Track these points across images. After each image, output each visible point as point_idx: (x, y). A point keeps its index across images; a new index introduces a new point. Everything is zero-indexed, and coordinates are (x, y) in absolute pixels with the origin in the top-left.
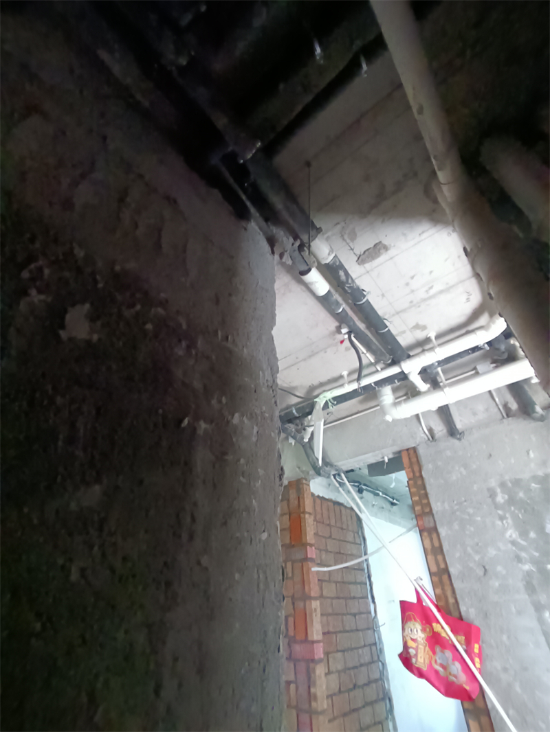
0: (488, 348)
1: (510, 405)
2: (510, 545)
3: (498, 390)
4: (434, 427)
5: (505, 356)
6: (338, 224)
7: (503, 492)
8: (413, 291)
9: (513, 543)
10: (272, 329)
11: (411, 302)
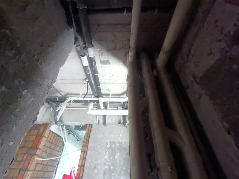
0: (122, 104)
1: (121, 121)
2: (105, 160)
3: (120, 115)
4: (100, 120)
5: (125, 107)
6: (100, 48)
7: (109, 144)
8: (111, 79)
9: (106, 160)
10: (60, 67)
11: (109, 82)
